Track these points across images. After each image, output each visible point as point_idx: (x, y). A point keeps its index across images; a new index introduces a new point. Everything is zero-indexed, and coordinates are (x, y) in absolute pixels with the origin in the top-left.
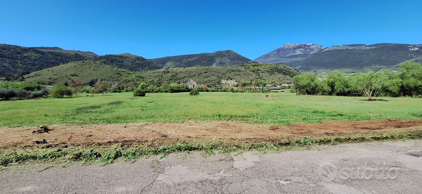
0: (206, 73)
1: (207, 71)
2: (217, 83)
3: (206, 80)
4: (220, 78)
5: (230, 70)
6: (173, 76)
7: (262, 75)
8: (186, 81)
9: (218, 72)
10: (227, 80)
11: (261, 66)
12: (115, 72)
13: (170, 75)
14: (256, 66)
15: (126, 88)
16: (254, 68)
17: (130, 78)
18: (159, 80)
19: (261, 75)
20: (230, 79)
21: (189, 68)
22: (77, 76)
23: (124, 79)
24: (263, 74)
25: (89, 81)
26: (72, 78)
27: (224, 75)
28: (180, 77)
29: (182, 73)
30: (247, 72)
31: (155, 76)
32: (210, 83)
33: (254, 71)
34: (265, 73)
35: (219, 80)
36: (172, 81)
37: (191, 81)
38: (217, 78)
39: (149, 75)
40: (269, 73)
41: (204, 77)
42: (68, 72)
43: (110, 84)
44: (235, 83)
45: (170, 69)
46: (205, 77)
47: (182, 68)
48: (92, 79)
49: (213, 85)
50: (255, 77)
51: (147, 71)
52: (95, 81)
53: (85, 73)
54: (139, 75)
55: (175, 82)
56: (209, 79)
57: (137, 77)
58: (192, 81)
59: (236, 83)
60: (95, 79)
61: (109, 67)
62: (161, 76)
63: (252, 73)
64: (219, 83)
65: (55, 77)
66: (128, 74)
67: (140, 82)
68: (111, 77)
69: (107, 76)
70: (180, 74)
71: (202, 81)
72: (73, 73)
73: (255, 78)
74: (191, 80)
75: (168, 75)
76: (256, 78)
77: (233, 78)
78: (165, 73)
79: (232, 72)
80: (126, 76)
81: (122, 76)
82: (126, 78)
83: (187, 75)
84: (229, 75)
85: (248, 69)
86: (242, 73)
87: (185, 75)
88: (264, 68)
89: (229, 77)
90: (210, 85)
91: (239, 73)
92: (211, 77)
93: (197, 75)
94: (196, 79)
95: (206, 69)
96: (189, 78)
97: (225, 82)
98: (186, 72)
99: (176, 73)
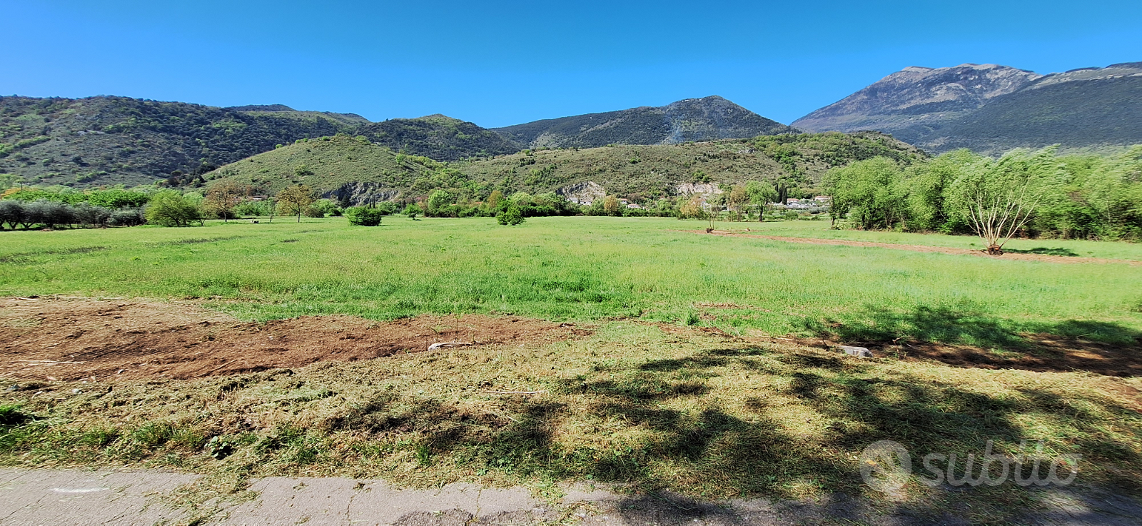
0: (634, 162)
1: (637, 159)
2: (665, 193)
3: (633, 182)
4: (674, 177)
5: (705, 155)
6: (543, 173)
7: (804, 167)
8: (578, 187)
9: (668, 160)
10: (694, 184)
11: (805, 141)
12: (399, 164)
13: (536, 171)
14: (788, 140)
15: (411, 205)
16: (778, 149)
17: (434, 178)
18: (507, 182)
19: (801, 167)
20: (704, 182)
21: (589, 152)
22: (312, 174)
23: (420, 182)
24: (808, 164)
25: (337, 187)
26: (301, 178)
27: (687, 170)
28: (562, 175)
29: (569, 165)
30: (758, 161)
31: (497, 172)
32: (642, 193)
33: (780, 157)
34: (813, 162)
35: (671, 184)
36: (540, 186)
37: (591, 185)
38: (666, 179)
39: (482, 170)
40: (827, 161)
41: (628, 174)
42: (292, 165)
43: (385, 195)
44: (716, 192)
45: (538, 155)
46: (632, 176)
47: (569, 151)
48: (344, 181)
49: (652, 198)
50: (780, 174)
51: (477, 160)
52: (350, 186)
53: (329, 168)
54: (456, 170)
55: (547, 188)
56: (641, 180)
57: (453, 176)
58: (595, 185)
59: (721, 192)
60: (351, 181)
61: (386, 150)
62: (512, 173)
63: (771, 161)
64: (670, 193)
65: (264, 177)
66: (430, 167)
67: (458, 188)
68: (389, 176)
69: (377, 175)
70: (563, 168)
71: (621, 186)
72: (303, 168)
73: (780, 176)
74: (592, 183)
75: (531, 170)
76: (785, 178)
77: (713, 177)
78: (523, 165)
79: (710, 160)
80: (425, 174)
81: (415, 174)
82: (425, 179)
83: (581, 170)
84: (700, 169)
85: (762, 150)
86: (741, 162)
87: (576, 170)
88: (811, 148)
89: (700, 174)
90: (643, 197)
91: (731, 163)
92: (647, 176)
93: (609, 170)
94: (605, 180)
95: (636, 152)
96: (588, 177)
97: (689, 190)
98: (578, 162)
99: (554, 165)
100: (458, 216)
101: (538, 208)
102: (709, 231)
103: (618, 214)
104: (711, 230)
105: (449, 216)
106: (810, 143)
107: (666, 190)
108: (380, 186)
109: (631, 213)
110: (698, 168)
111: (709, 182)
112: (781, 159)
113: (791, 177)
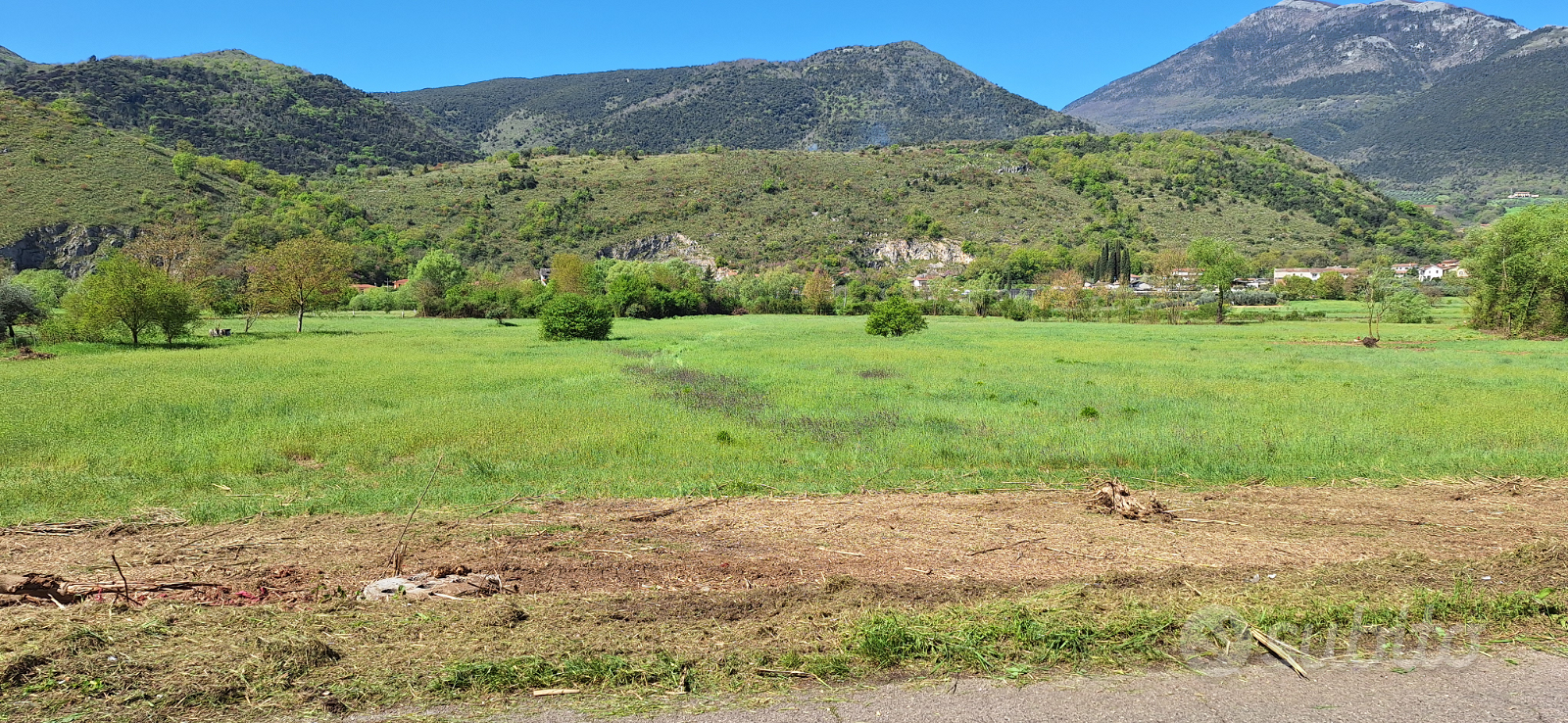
0: (772, 190)
1: (779, 183)
2: (850, 262)
3: (775, 236)
4: (865, 228)
5: (926, 176)
6: (561, 210)
7: (1135, 206)
8: (649, 246)
9: (849, 187)
10: (910, 241)
11: (1129, 149)
12: (182, 178)
13: (543, 205)
14: (1094, 147)
16: (1078, 165)
17: (283, 217)
18: (474, 231)
19: (1128, 205)
20: (931, 236)
21: (662, 162)
23: (245, 227)
24: (1142, 199)
27: (892, 210)
28: (608, 218)
29: (622, 192)
30: (1039, 191)
31: (444, 206)
33: (1082, 184)
34: (1151, 196)
35: (859, 240)
36: (557, 243)
37: (678, 242)
38: (847, 229)
39: (403, 199)
40: (1178, 193)
41: (761, 218)
44: (958, 260)
45: (543, 165)
46: (770, 221)
47: (615, 160)
48: (30, 220)
50: (1089, 219)
51: (383, 173)
52: (50, 236)
54: (332, 197)
55: (575, 246)
56: (792, 231)
57: (328, 213)
58: (689, 242)
59: (968, 260)
60: (52, 221)
61: (141, 140)
62: (482, 210)
63: (1067, 193)
64: (858, 256)
66: (265, 188)
67: (350, 242)
68: (158, 208)
69: (126, 204)
70: (609, 199)
71: (749, 244)
73: (1087, 226)
74: (681, 237)
75: (531, 203)
76: (1099, 229)
77: (950, 225)
78: (506, 190)
79: (939, 189)
80: (255, 205)
81: (228, 205)
82: (260, 220)
83: (652, 206)
84: (920, 208)
85: (1045, 168)
86: (1004, 193)
87: (641, 206)
88: (1144, 164)
89: (921, 220)
91: (983, 195)
92: (805, 221)
93: (717, 207)
94: (711, 229)
95: (775, 167)
96: (670, 221)
97: (899, 255)
98: (643, 185)
99: (585, 192)
106: (1140, 155)
107: (851, 253)
108: (135, 235)
110: (915, 206)
111: (941, 236)
112: (1086, 187)
113: (1111, 227)
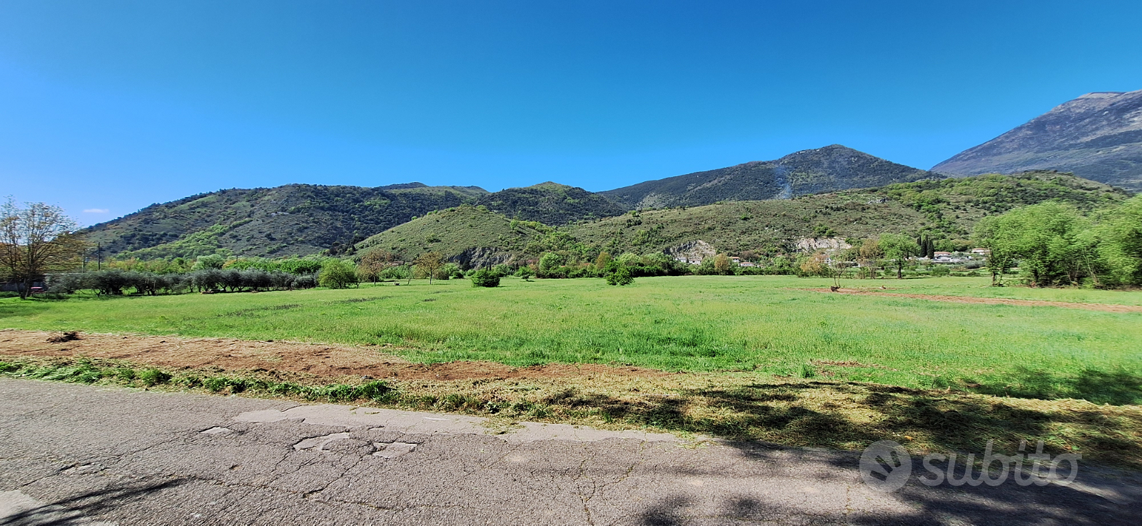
0: (745, 219)
1: (749, 215)
2: (782, 250)
3: (745, 239)
4: (792, 233)
5: (827, 207)
6: (650, 233)
7: (954, 216)
8: (686, 246)
9: (784, 215)
10: (816, 239)
11: (952, 186)
12: (513, 230)
13: (643, 231)
14: (929, 186)
15: (523, 268)
16: (918, 197)
17: (545, 241)
18: (615, 243)
19: (949, 215)
20: (828, 236)
21: (696, 210)
22: (440, 241)
24: (958, 212)
25: (460, 252)
26: (430, 245)
27: (807, 224)
28: (669, 235)
29: (675, 224)
30: (892, 211)
31: (604, 234)
32: (756, 250)
33: (920, 206)
34: (965, 210)
35: (788, 239)
37: (700, 244)
38: (782, 235)
39: (589, 232)
40: (983, 208)
41: (739, 231)
42: (423, 234)
43: (500, 259)
44: (843, 247)
45: (645, 216)
46: (743, 233)
47: (676, 210)
48: (465, 246)
49: (768, 255)
50: (923, 224)
51: (585, 223)
52: (470, 251)
53: (454, 235)
54: (565, 233)
55: (654, 248)
56: (754, 237)
57: (562, 239)
58: (704, 244)
59: (849, 247)
60: (472, 246)
61: (502, 218)
62: (619, 235)
63: (910, 211)
64: (788, 249)
65: (402, 245)
66: (542, 231)
68: (504, 241)
69: (494, 240)
70: (670, 228)
71: (732, 244)
72: (433, 236)
73: (922, 227)
74: (701, 242)
75: (638, 231)
76: (929, 229)
77: (839, 231)
78: (630, 226)
79: (833, 213)
80: (536, 238)
81: (527, 238)
82: (536, 243)
83: (689, 229)
84: (822, 223)
85: (896, 199)
86: (871, 213)
87: (684, 229)
88: (961, 194)
89: (822, 228)
90: (757, 255)
91: (860, 215)
92: (760, 232)
93: (718, 229)
94: (715, 238)
95: (748, 208)
96: (697, 235)
97: (810, 246)
98: (686, 221)
99: (661, 225)
100: (567, 277)
101: (645, 269)
102: (834, 289)
103: (730, 273)
104: (837, 288)
105: (559, 277)
106: (958, 188)
107: (783, 246)
108: (496, 250)
109: (744, 272)
110: (820, 222)
111: (833, 236)
112: (922, 208)
113: (937, 228)
